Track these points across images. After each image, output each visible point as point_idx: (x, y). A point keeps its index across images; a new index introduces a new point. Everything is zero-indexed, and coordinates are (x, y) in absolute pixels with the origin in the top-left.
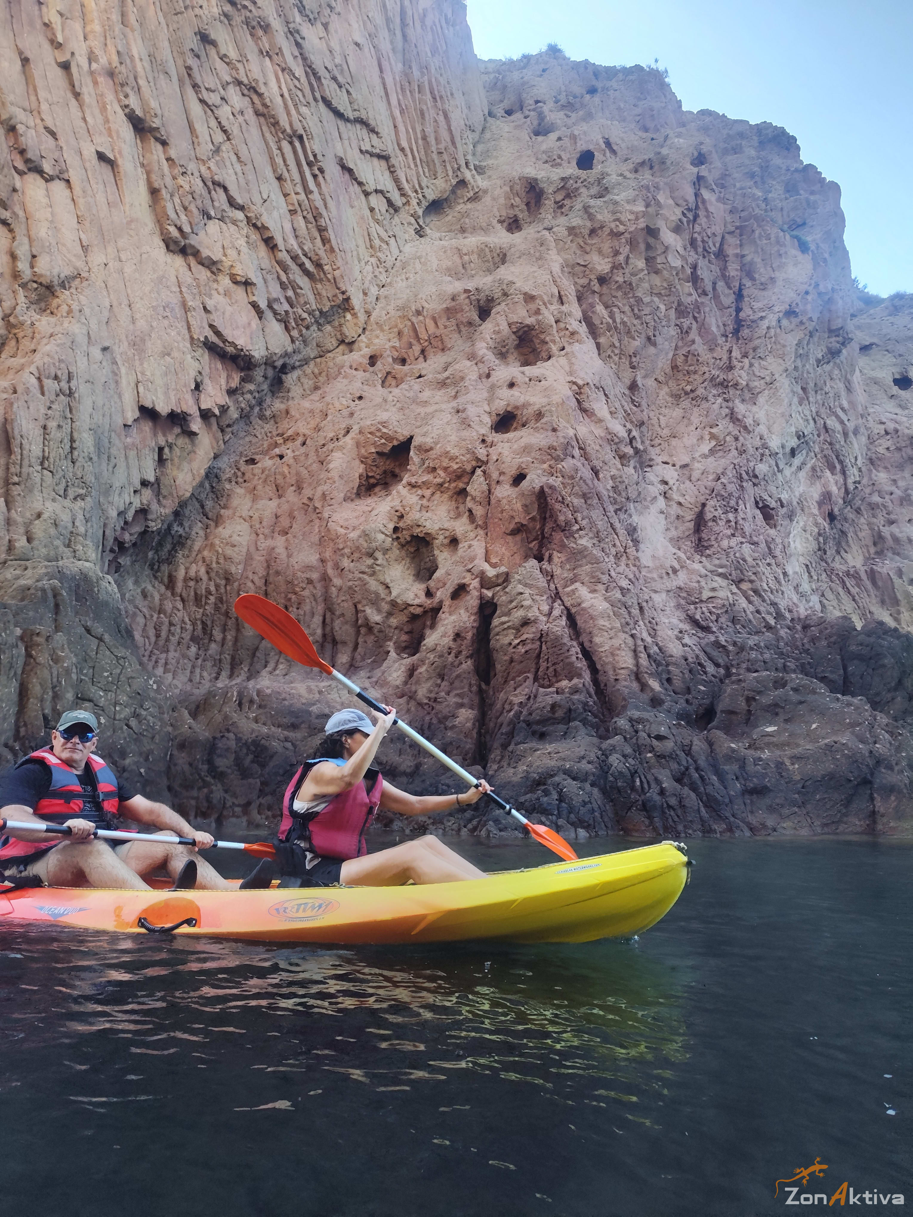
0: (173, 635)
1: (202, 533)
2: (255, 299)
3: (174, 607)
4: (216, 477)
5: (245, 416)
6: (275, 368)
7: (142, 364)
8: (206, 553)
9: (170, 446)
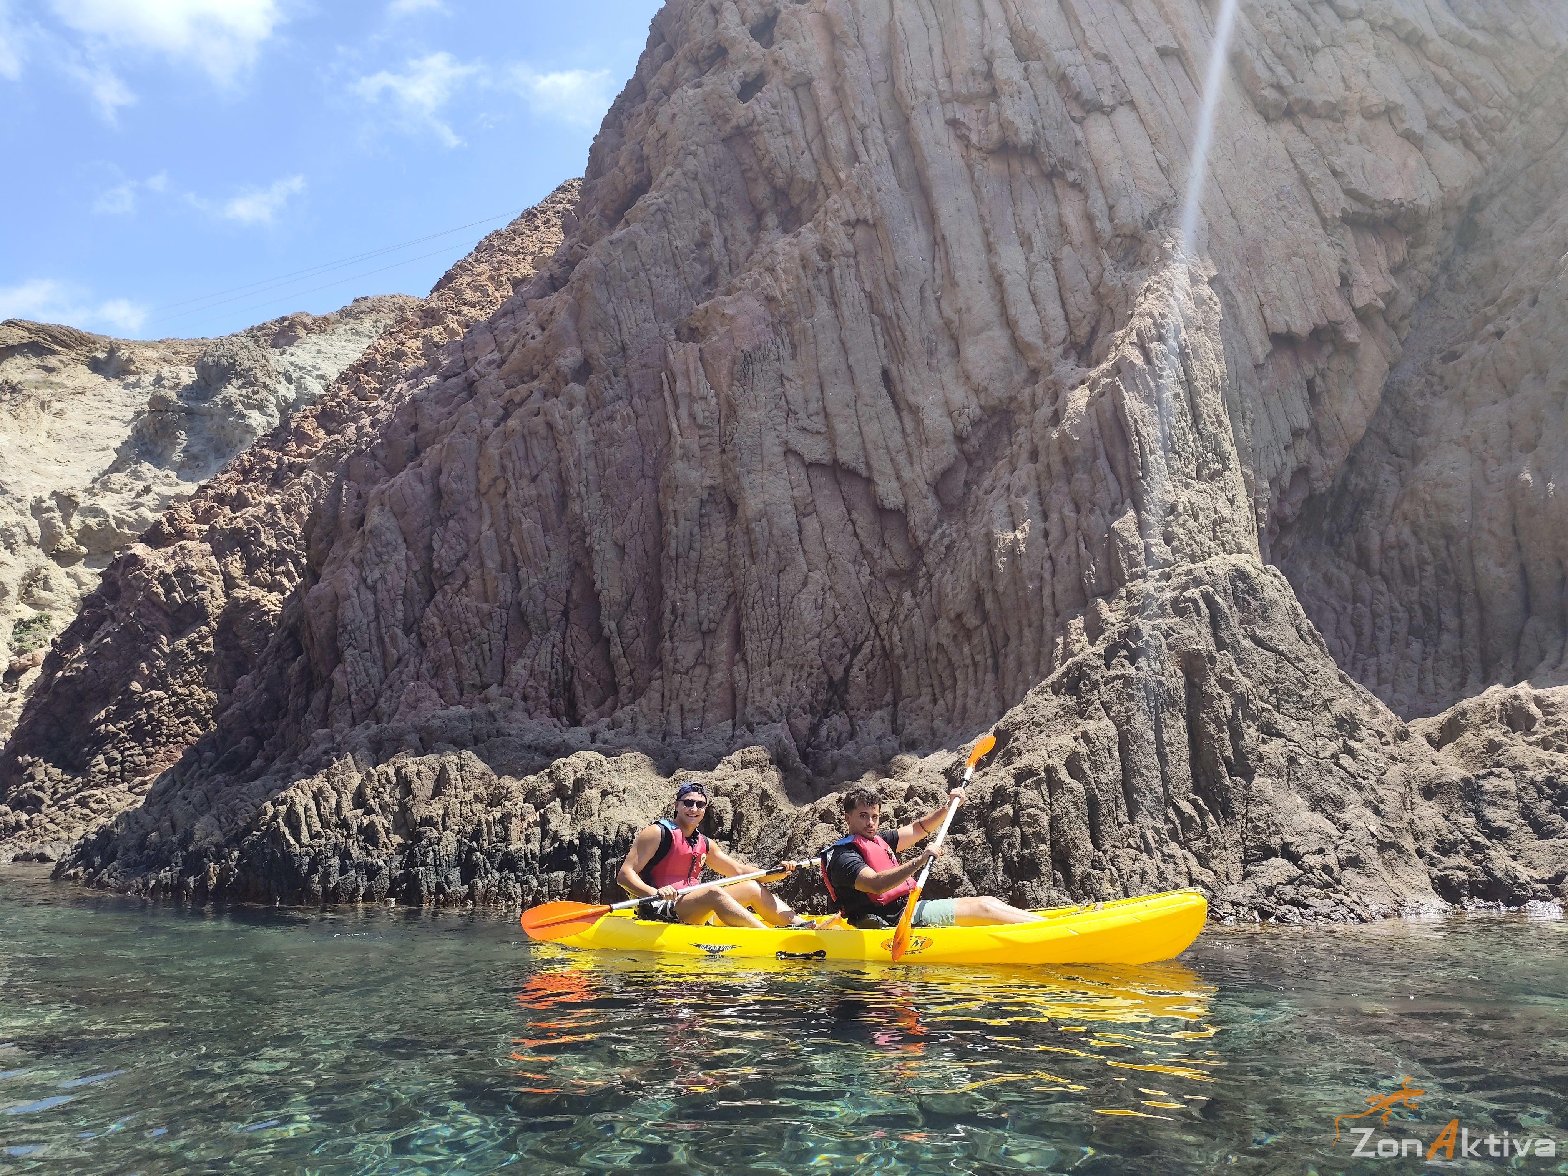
0: (1381, 629)
1: (1394, 479)
2: (1406, 126)
3: (1375, 591)
4: (1400, 393)
5: (1426, 297)
6: (1459, 208)
7: (1262, 280)
8: (1406, 506)
9: (1323, 375)
